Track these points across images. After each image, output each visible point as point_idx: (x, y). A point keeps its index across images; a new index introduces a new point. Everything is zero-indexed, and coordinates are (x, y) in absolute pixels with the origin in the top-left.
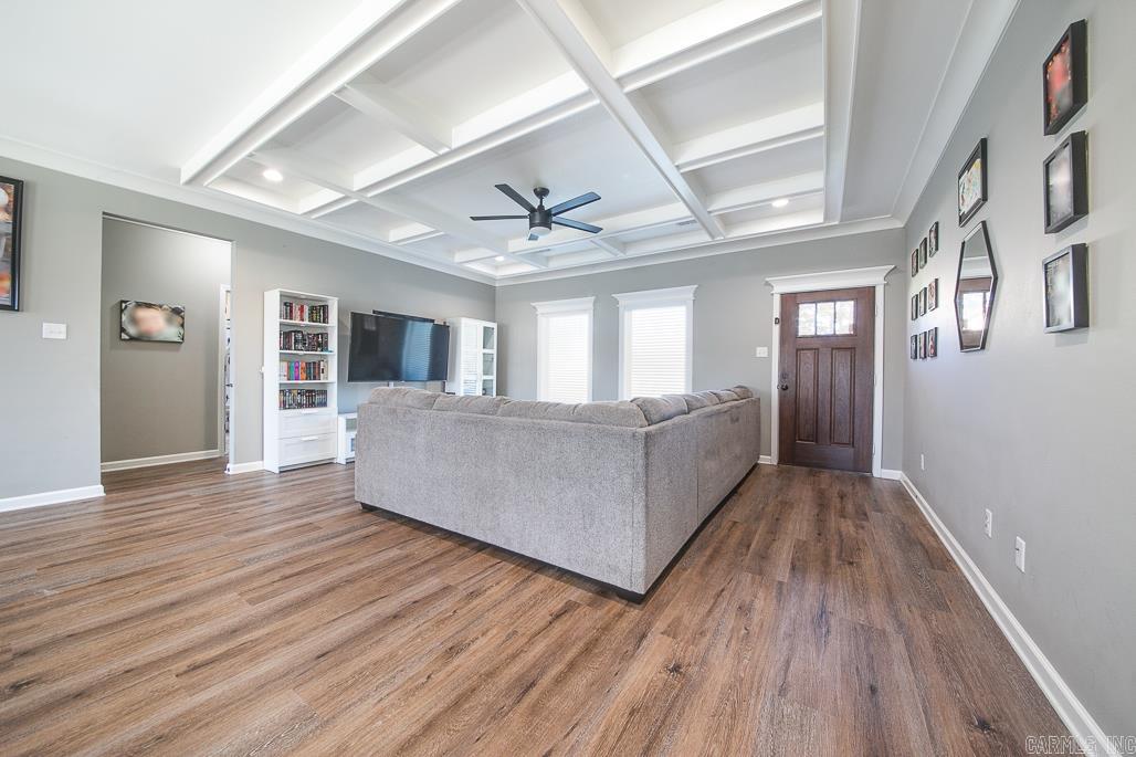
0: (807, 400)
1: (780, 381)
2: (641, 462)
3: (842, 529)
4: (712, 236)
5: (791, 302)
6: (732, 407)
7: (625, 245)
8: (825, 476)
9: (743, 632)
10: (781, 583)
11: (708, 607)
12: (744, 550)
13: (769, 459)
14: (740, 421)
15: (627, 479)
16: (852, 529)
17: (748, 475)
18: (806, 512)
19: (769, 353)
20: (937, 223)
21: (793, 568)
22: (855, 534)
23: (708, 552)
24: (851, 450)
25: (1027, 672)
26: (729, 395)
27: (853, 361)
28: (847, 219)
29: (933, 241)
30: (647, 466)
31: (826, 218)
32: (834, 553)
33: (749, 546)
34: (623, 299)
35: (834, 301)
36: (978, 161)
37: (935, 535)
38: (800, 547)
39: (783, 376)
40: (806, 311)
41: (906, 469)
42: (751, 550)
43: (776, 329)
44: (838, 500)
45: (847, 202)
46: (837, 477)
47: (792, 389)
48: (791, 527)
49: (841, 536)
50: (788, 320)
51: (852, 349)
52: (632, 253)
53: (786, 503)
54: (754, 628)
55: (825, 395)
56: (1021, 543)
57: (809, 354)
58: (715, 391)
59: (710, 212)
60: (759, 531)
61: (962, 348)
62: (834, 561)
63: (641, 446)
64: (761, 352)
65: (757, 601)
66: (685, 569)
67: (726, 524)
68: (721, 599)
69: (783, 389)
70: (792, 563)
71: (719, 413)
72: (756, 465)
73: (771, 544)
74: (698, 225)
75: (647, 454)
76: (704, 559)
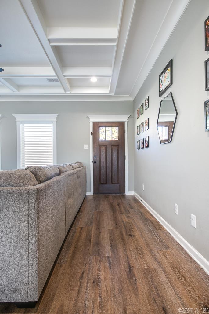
0: (103, 167)
1: (93, 159)
2: (34, 210)
3: (123, 220)
4: (65, 90)
5: (97, 126)
6: (78, 171)
7: (19, 87)
8: (111, 197)
9: (99, 299)
10: (108, 257)
11: (77, 289)
12: (89, 243)
13: (90, 193)
14: (81, 177)
15: (24, 224)
16: (126, 219)
17: (83, 201)
18: (109, 215)
19: (89, 147)
20: (148, 97)
21: (112, 246)
22: (127, 221)
23: (72, 250)
24: (118, 186)
25: (203, 270)
26: (76, 165)
27: (118, 151)
28: (117, 94)
29: (147, 104)
30: (38, 212)
31: (110, 91)
32: (124, 233)
33: (90, 239)
34: (19, 117)
35: (112, 127)
36: (170, 68)
37: (152, 215)
38: (111, 233)
39: (95, 157)
40: (102, 130)
41: (136, 190)
42: (92, 242)
43: (92, 137)
44: (118, 206)
45: (118, 86)
46: (115, 197)
47: (98, 162)
48: (105, 224)
49: (124, 223)
50: (95, 134)
51: (118, 146)
52: (24, 92)
53: (100, 212)
54: (104, 294)
55: (109, 164)
56: (193, 216)
57: (104, 148)
58: (71, 164)
59: (64, 76)
60: (93, 229)
61: (161, 143)
62: (125, 237)
63: (34, 199)
64: (86, 147)
65: (101, 273)
66: (61, 266)
67: (78, 230)
68: (83, 280)
69: (95, 162)
70: (110, 243)
71: (73, 174)
72: (86, 196)
73: (99, 235)
74: (59, 83)
75: (38, 204)
76: (70, 255)
